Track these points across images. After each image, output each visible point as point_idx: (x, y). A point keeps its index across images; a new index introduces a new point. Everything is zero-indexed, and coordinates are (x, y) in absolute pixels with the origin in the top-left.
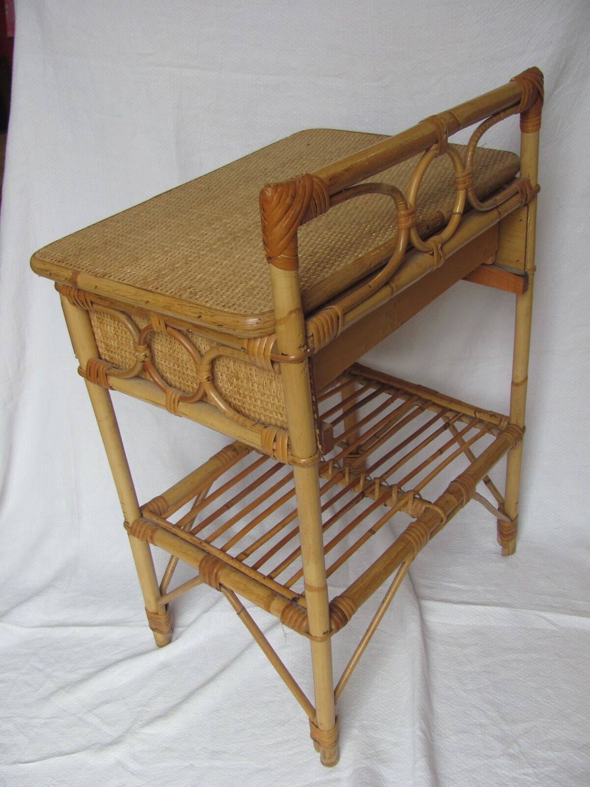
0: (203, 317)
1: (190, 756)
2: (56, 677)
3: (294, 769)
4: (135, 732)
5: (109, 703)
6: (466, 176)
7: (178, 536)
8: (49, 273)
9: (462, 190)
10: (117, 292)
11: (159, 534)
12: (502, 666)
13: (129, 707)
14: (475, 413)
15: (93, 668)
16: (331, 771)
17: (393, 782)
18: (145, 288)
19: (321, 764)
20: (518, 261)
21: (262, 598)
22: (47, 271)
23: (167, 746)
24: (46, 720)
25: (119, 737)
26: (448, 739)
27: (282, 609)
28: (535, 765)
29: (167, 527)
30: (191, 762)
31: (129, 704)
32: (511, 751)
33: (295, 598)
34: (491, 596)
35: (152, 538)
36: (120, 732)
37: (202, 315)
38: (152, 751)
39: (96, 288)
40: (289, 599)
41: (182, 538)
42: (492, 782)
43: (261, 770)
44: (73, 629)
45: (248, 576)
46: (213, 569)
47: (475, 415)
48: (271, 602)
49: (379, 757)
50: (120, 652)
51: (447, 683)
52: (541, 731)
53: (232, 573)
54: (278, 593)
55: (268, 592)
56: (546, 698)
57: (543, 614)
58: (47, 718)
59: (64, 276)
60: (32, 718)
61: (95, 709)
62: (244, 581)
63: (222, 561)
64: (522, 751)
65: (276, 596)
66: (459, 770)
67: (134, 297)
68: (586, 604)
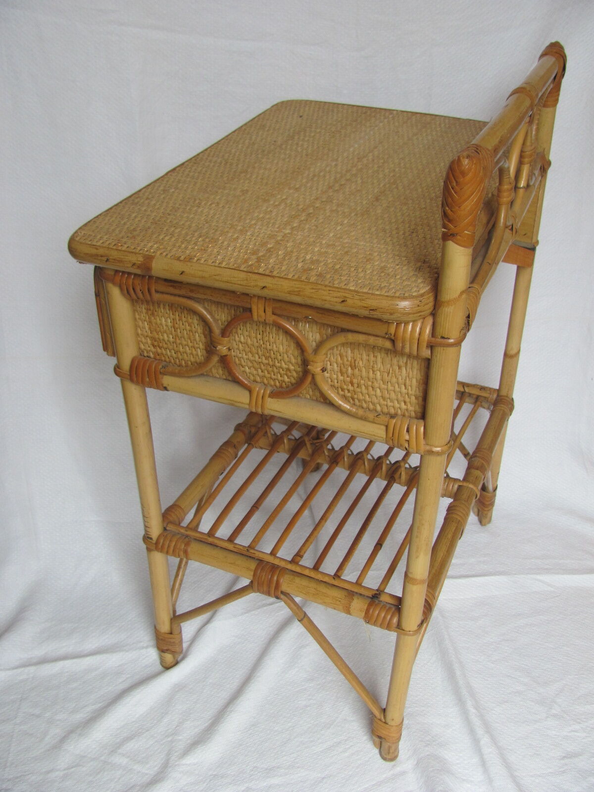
0: (349, 301)
1: (244, 779)
2: (58, 720)
3: (357, 771)
4: (175, 766)
5: (132, 739)
6: (532, 150)
7: (217, 546)
8: (105, 259)
9: (527, 164)
10: (217, 278)
11: (194, 547)
12: (517, 633)
13: (156, 739)
14: (464, 388)
15: (100, 703)
16: (394, 765)
17: (458, 764)
18: (256, 271)
19: (382, 760)
20: (525, 234)
21: (340, 600)
22: (102, 256)
23: (214, 773)
24: (66, 771)
25: (158, 774)
26: (494, 712)
27: (365, 607)
28: (579, 720)
29: (201, 538)
30: (246, 785)
31: (155, 736)
32: (554, 711)
33: (375, 594)
34: (486, 566)
35: (186, 552)
36: (156, 768)
37: (348, 300)
38: (200, 782)
39: (182, 274)
40: (368, 597)
41: (222, 548)
42: (548, 745)
43: (323, 778)
44: (61, 664)
45: (314, 578)
46: (272, 576)
47: (464, 390)
48: (351, 602)
49: (437, 742)
50: (124, 681)
51: (472, 657)
52: (573, 688)
53: (296, 578)
54: (354, 592)
55: (344, 593)
56: (567, 656)
57: (538, 577)
58: (65, 770)
59: (130, 261)
60: (48, 772)
61: (119, 748)
62: (313, 585)
63: (278, 567)
64: (564, 709)
65: (354, 595)
66: (514, 739)
67: (244, 283)
68: (573, 562)
